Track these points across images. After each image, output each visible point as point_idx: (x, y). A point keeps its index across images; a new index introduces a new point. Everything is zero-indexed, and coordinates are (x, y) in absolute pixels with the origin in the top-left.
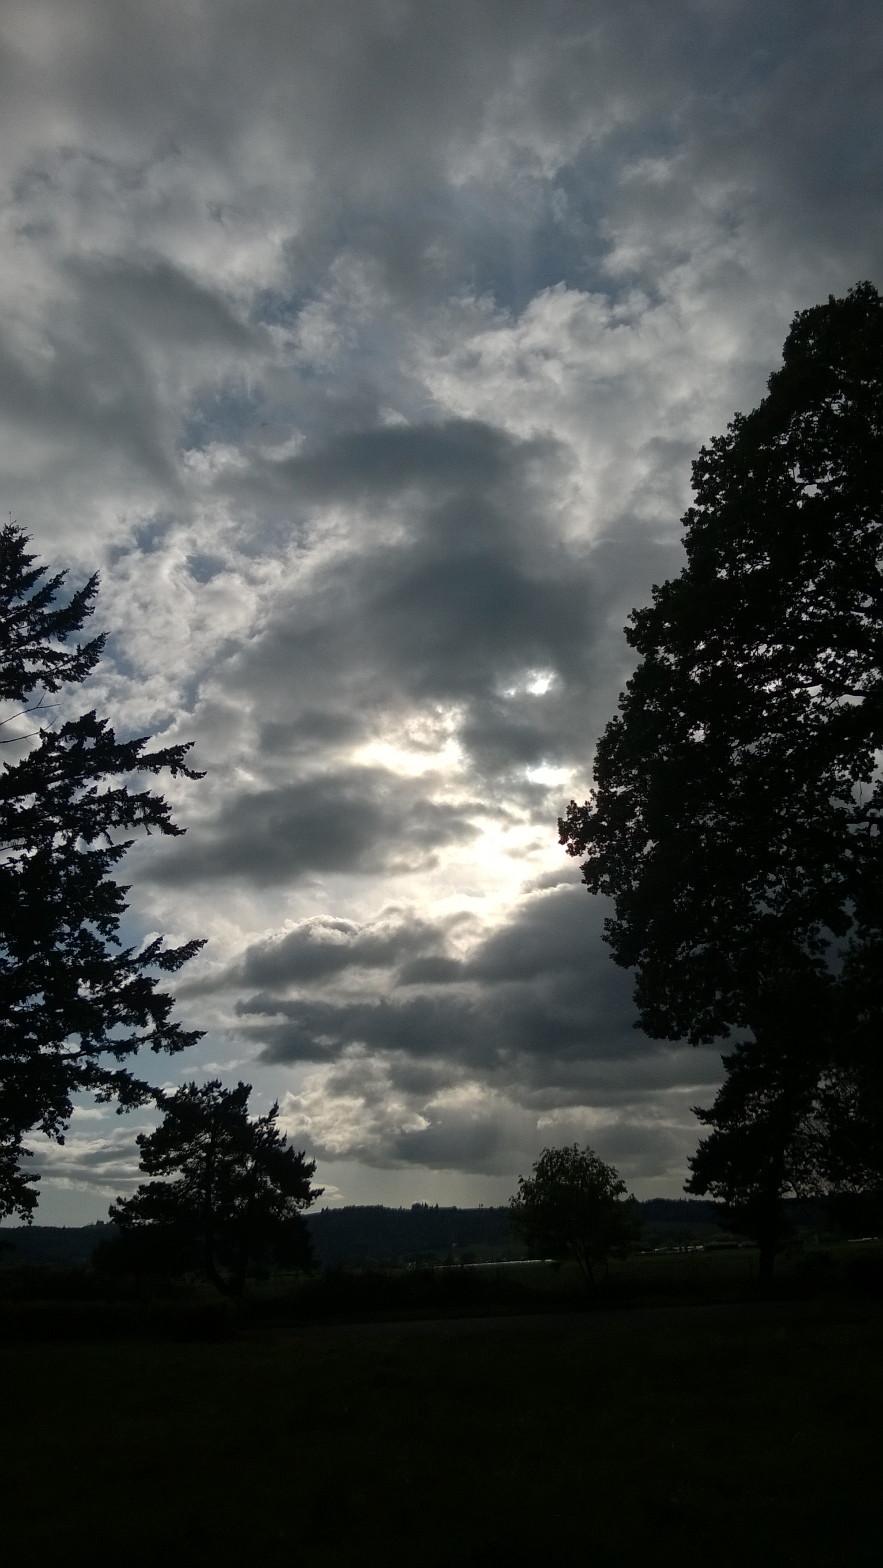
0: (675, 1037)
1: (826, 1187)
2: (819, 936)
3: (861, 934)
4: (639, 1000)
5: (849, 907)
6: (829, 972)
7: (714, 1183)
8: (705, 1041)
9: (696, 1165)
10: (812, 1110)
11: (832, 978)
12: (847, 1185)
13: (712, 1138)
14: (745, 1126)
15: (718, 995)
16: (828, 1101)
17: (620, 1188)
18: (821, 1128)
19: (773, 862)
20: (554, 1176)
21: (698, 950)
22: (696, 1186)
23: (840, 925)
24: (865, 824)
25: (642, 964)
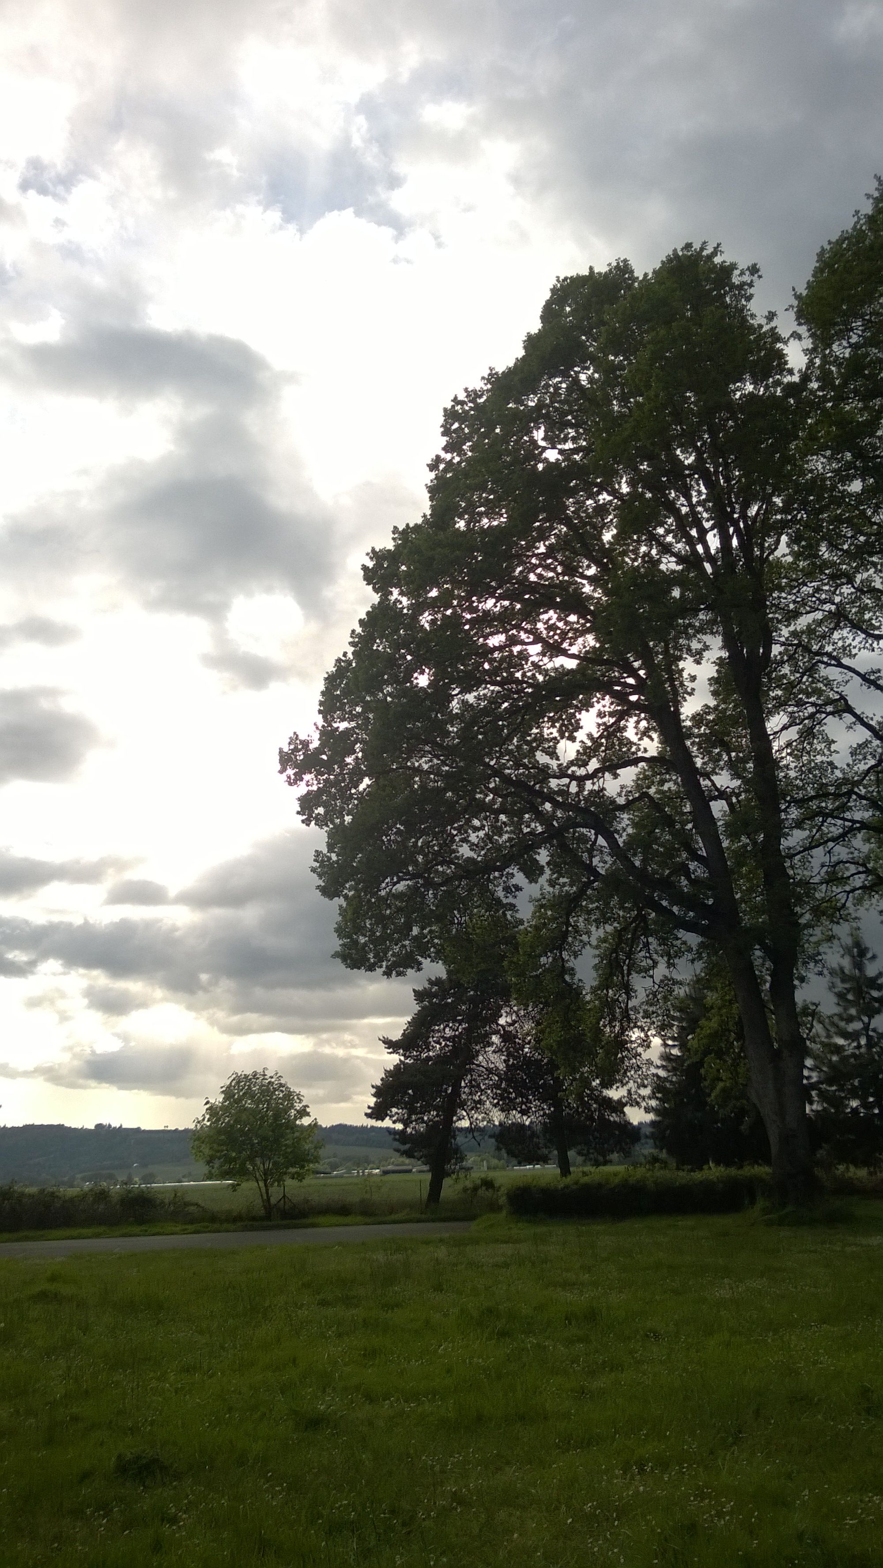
0: (371, 968)
1: (497, 1117)
2: (514, 881)
3: (552, 883)
4: (340, 931)
5: (543, 856)
6: (519, 916)
7: (394, 1110)
8: (399, 974)
9: (379, 1092)
10: (490, 1044)
11: (521, 922)
12: (516, 1116)
13: (397, 1067)
14: (429, 1058)
15: (415, 931)
16: (507, 1037)
17: (303, 1113)
18: (498, 1061)
19: (480, 808)
20: (240, 1100)
21: (401, 887)
22: (378, 1113)
23: (532, 872)
24: (566, 781)
25: (346, 897)
